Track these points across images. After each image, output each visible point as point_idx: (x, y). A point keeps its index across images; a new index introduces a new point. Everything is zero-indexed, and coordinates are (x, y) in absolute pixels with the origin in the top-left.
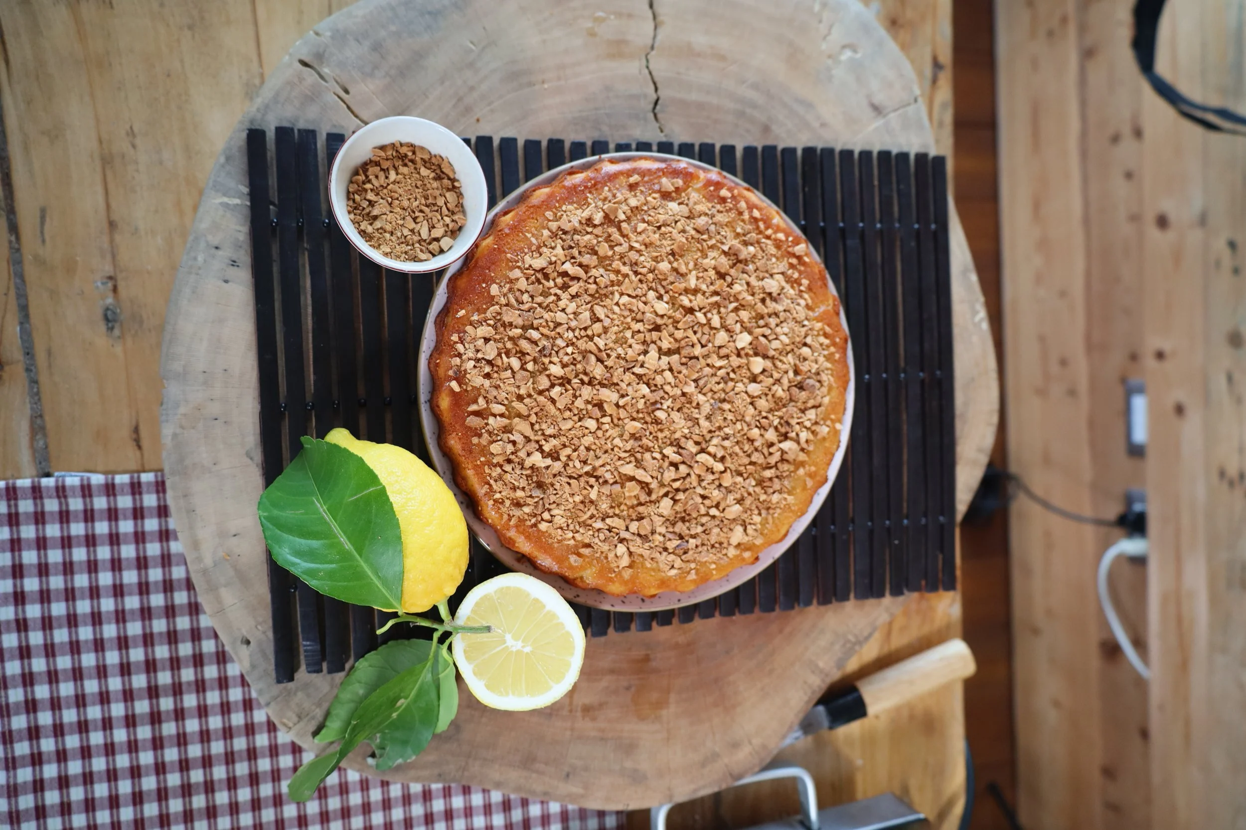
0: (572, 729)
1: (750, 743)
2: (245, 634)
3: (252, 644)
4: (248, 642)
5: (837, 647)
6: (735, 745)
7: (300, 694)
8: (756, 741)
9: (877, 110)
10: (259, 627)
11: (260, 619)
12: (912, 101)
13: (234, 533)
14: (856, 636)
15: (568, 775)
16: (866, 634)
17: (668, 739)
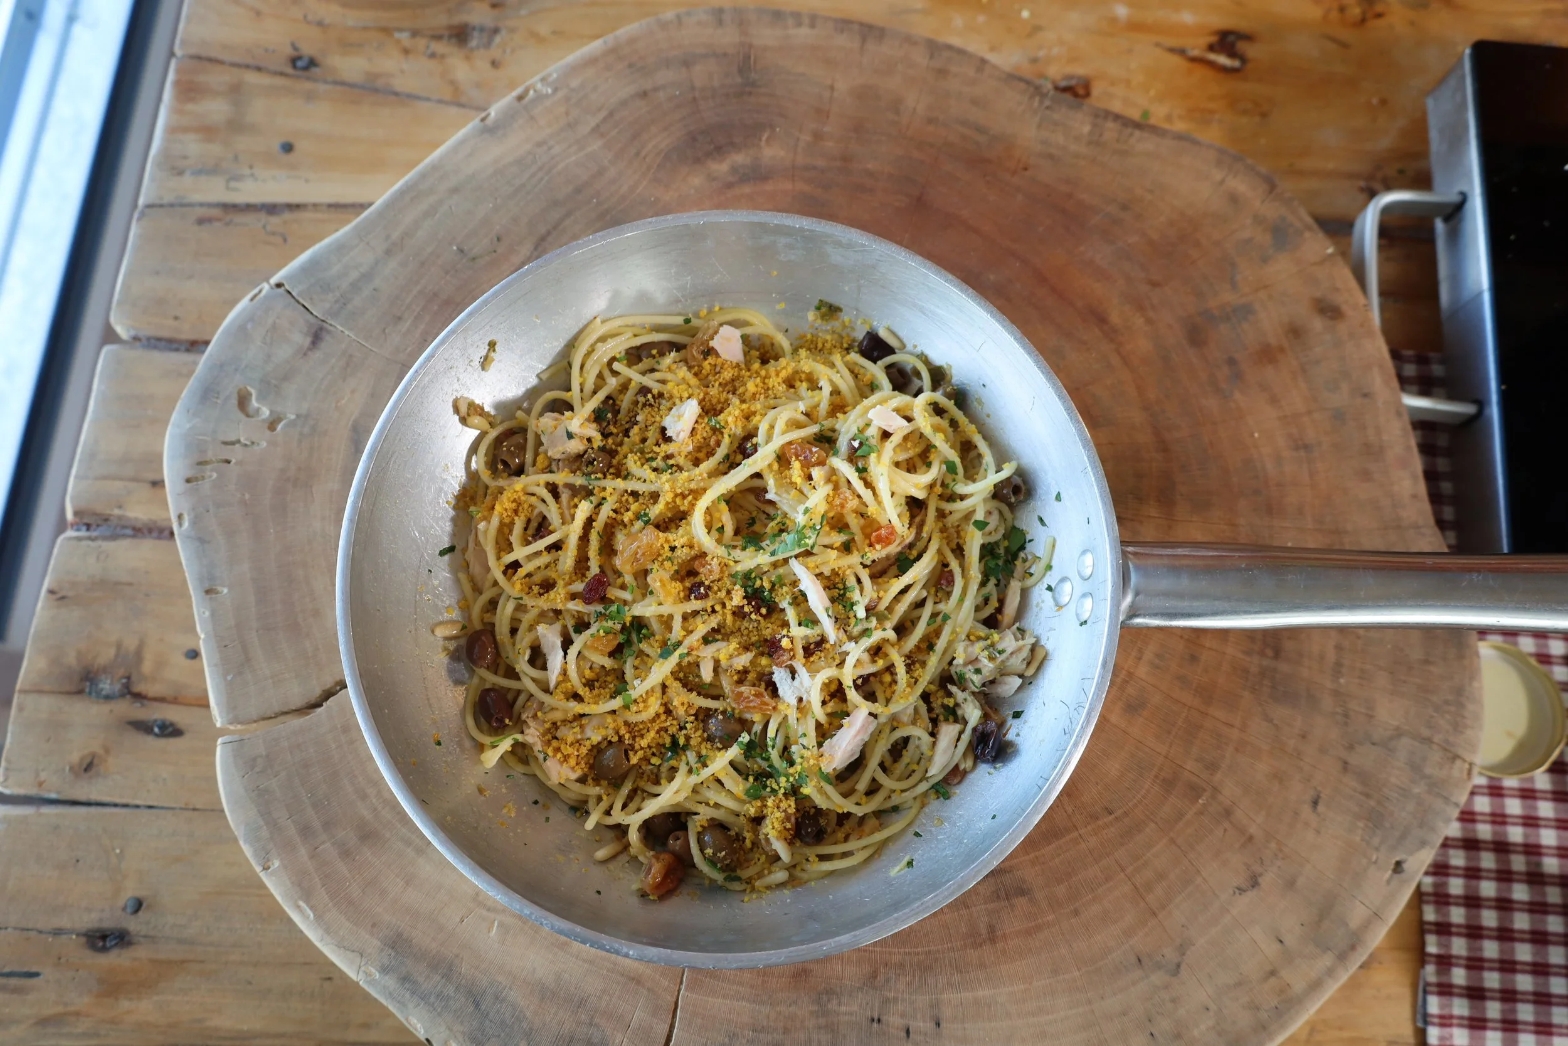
0: (1309, 412)
1: (1222, 182)
2: (1390, 872)
3: (1398, 859)
4: (1398, 864)
5: (1056, 116)
6: (1234, 199)
7: (1428, 771)
8: (1218, 175)
9: (317, 336)
10: (1374, 858)
11: (1364, 861)
12: (281, 290)
13: (1279, 945)
14: (1032, 97)
15: (1365, 395)
16: (1022, 85)
17: (1266, 287)
